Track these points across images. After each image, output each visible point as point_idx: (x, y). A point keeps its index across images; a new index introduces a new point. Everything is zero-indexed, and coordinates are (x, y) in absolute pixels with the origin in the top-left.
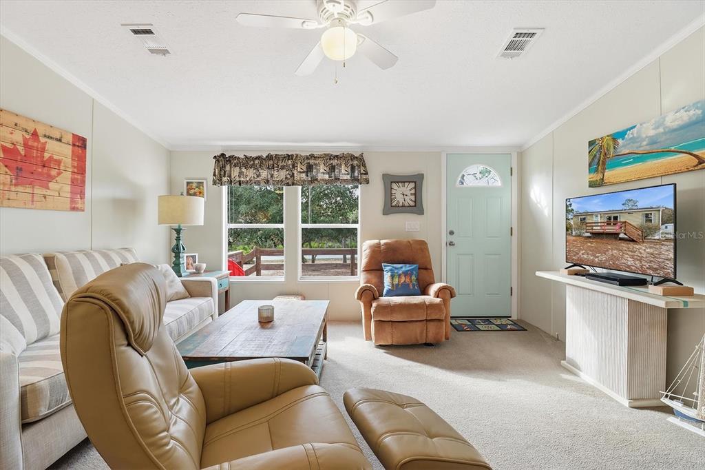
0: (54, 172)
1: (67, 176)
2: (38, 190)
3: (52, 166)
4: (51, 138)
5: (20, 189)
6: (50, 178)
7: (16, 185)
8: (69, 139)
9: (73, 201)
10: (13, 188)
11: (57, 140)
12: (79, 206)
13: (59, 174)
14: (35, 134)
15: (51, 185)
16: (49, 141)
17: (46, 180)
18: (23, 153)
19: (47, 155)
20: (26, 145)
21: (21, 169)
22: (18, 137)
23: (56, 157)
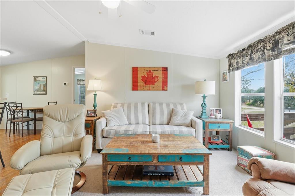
0: (156, 80)
1: (160, 81)
2: (151, 86)
3: (155, 78)
4: (155, 71)
5: (146, 86)
6: (155, 82)
7: (145, 85)
8: (161, 69)
9: (163, 87)
10: (144, 86)
11: (157, 71)
12: (165, 89)
13: (158, 80)
14: (150, 71)
15: (155, 84)
16: (154, 72)
17: (153, 83)
18: (147, 77)
19: (153, 76)
20: (148, 75)
21: (146, 81)
22: (145, 73)
23: (156, 76)
